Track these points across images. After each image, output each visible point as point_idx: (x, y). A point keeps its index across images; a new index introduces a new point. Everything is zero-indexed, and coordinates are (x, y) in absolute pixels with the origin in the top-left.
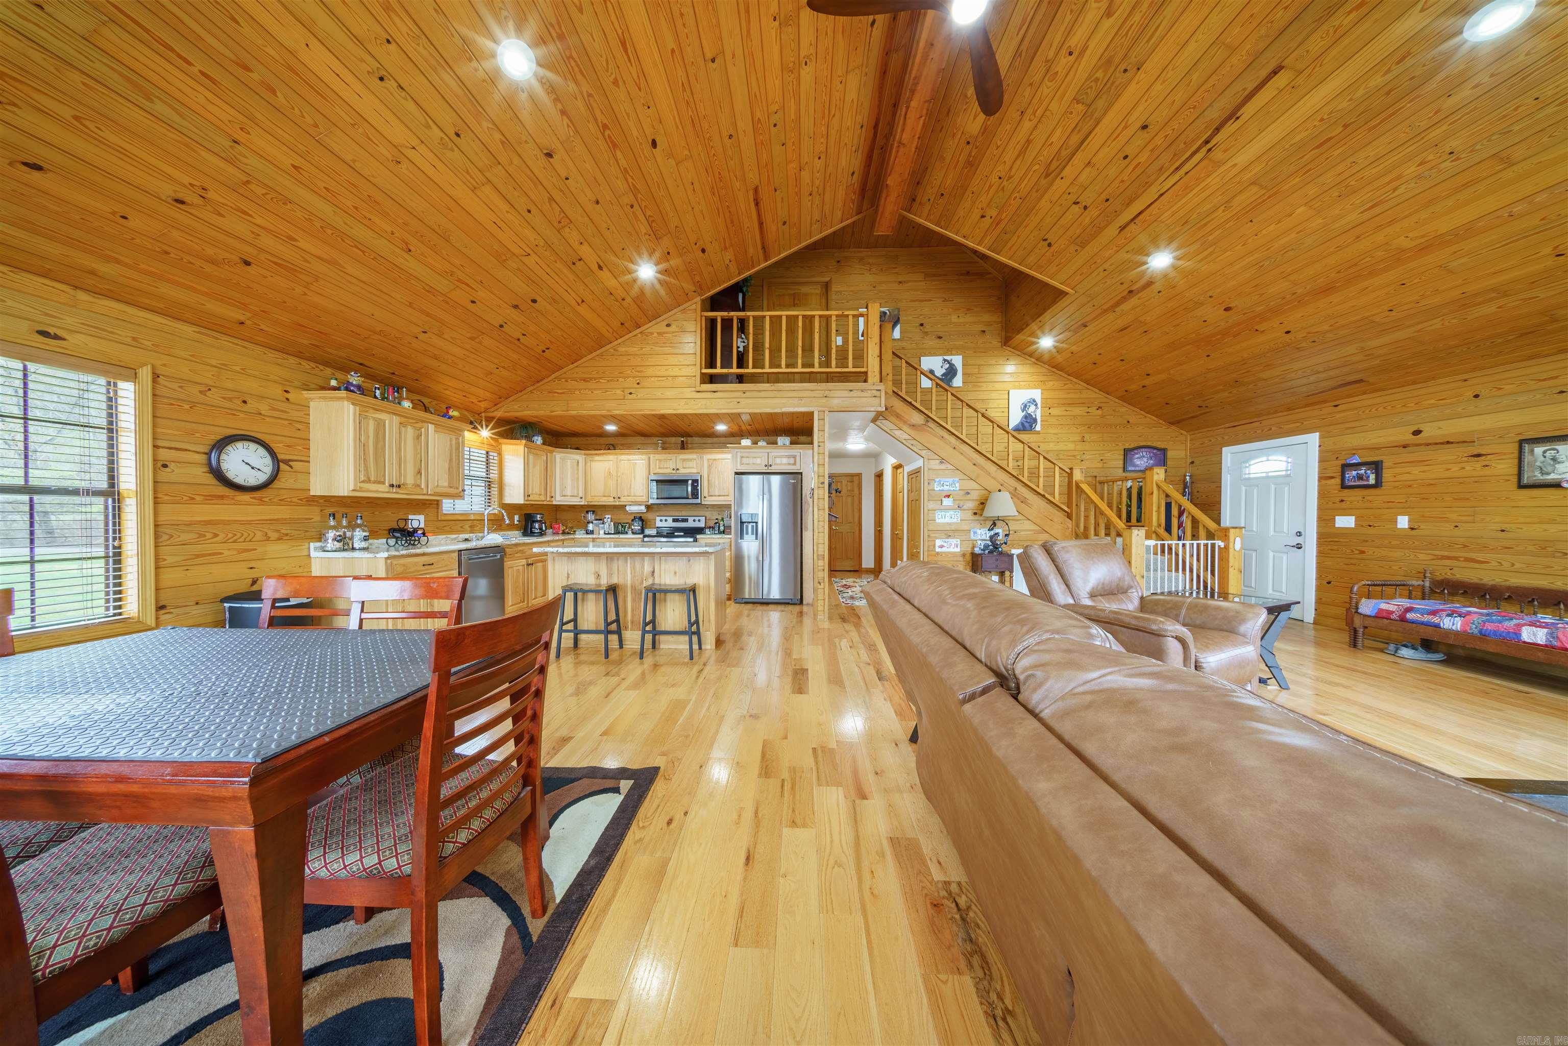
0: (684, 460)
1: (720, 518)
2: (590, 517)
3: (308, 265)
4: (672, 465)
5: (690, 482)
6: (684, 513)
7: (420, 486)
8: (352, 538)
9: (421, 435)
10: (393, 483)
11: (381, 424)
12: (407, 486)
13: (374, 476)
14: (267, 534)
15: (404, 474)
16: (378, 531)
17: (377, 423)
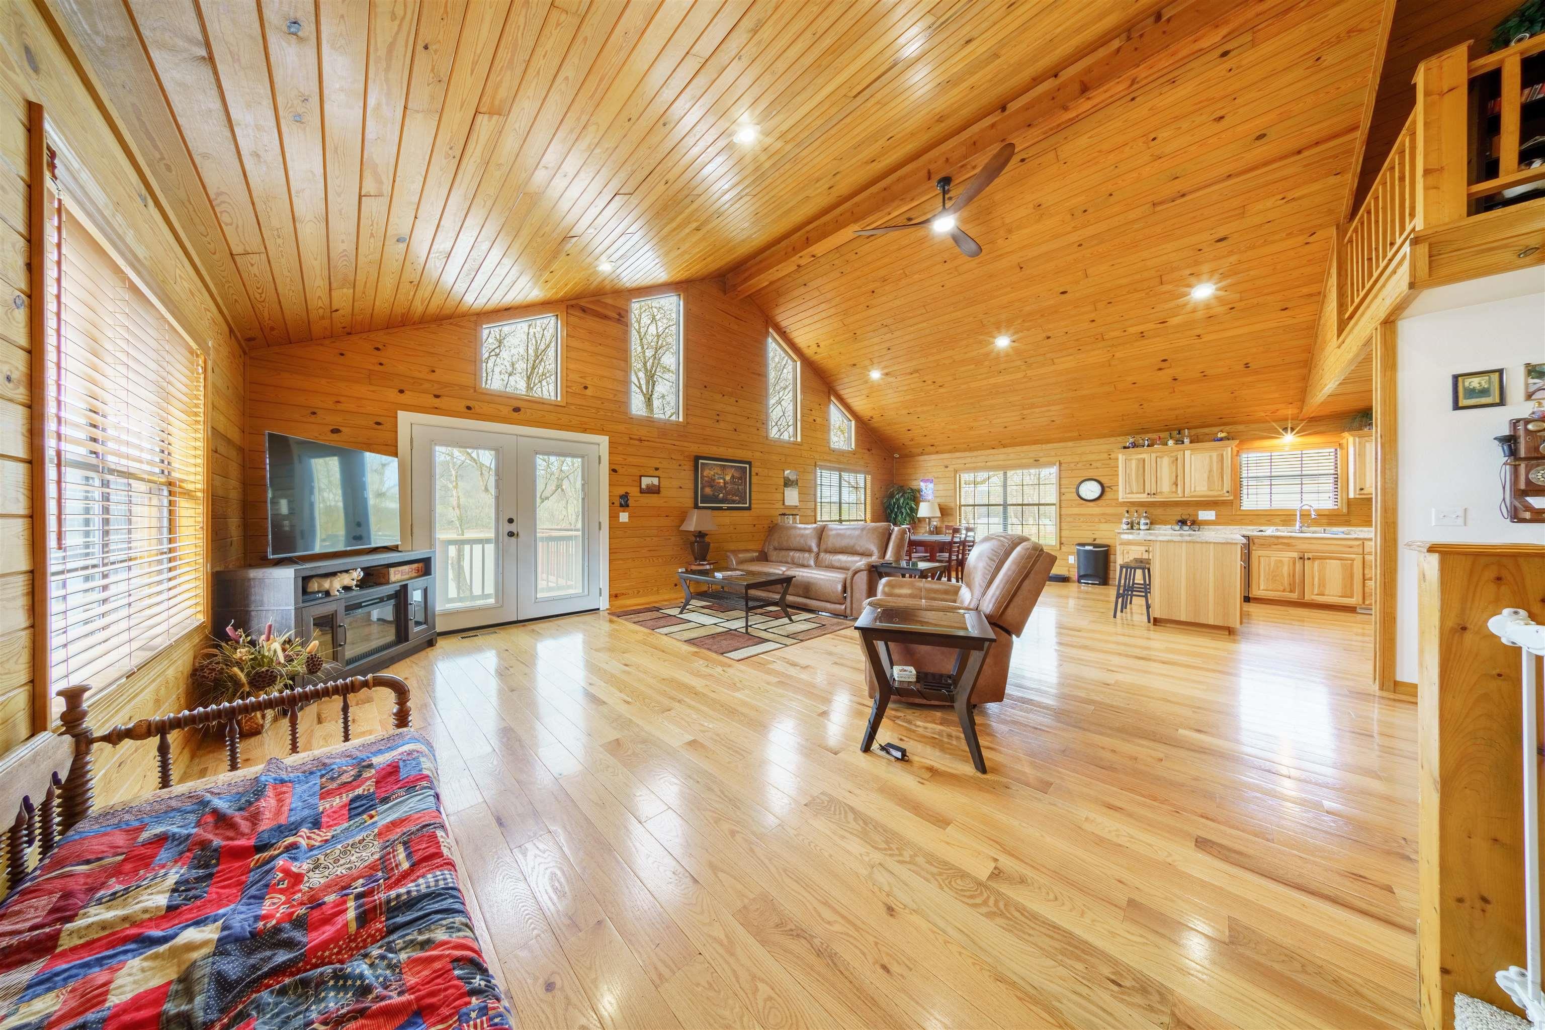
7: (1176, 492)
8: (1139, 523)
9: (1177, 460)
10: (1150, 493)
11: (1143, 460)
12: (1164, 493)
13: (1136, 490)
14: (1100, 519)
15: (1160, 487)
16: (1168, 521)
17: (1140, 460)
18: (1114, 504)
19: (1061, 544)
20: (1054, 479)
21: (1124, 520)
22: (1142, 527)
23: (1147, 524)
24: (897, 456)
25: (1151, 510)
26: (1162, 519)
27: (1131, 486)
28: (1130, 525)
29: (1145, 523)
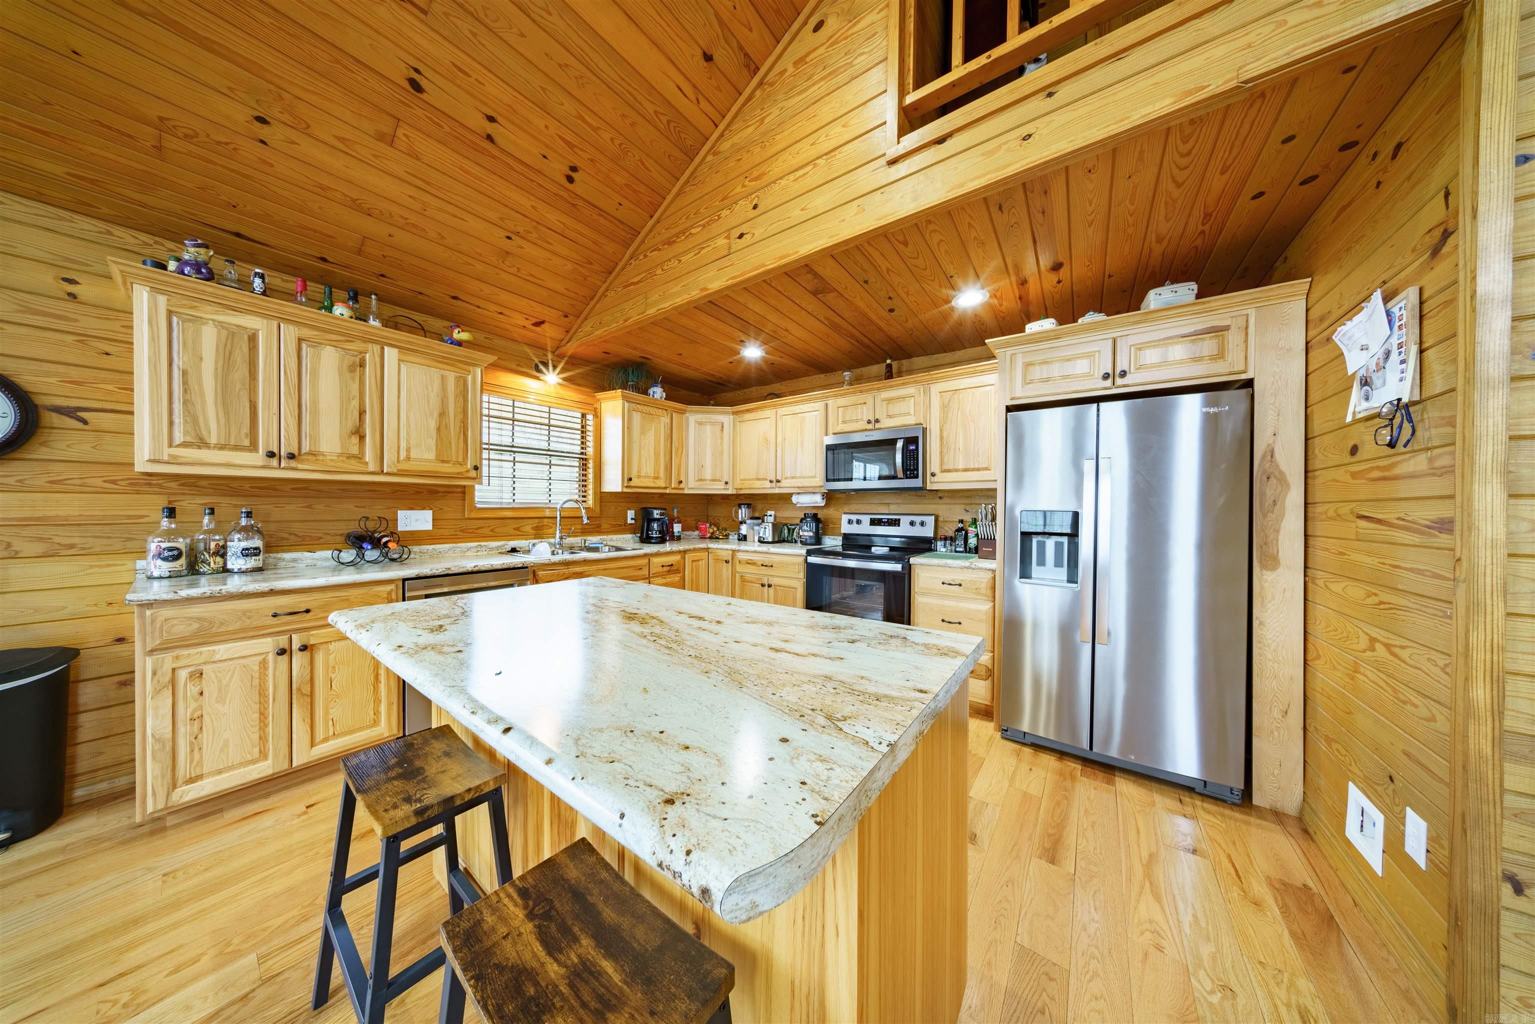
0: (889, 400)
1: (968, 518)
2: (743, 513)
4: (866, 413)
5: (900, 444)
6: (894, 509)
7: (360, 457)
8: (222, 552)
9: (362, 365)
10: (276, 451)
11: (246, 337)
12: (321, 458)
13: (219, 436)
14: (9, 545)
15: (310, 436)
16: (321, 538)
17: (234, 334)
18: (98, 482)
21: (154, 544)
22: (235, 563)
25: (263, 506)
26: (300, 534)
27: (192, 418)
28: (183, 561)
29: (247, 549)
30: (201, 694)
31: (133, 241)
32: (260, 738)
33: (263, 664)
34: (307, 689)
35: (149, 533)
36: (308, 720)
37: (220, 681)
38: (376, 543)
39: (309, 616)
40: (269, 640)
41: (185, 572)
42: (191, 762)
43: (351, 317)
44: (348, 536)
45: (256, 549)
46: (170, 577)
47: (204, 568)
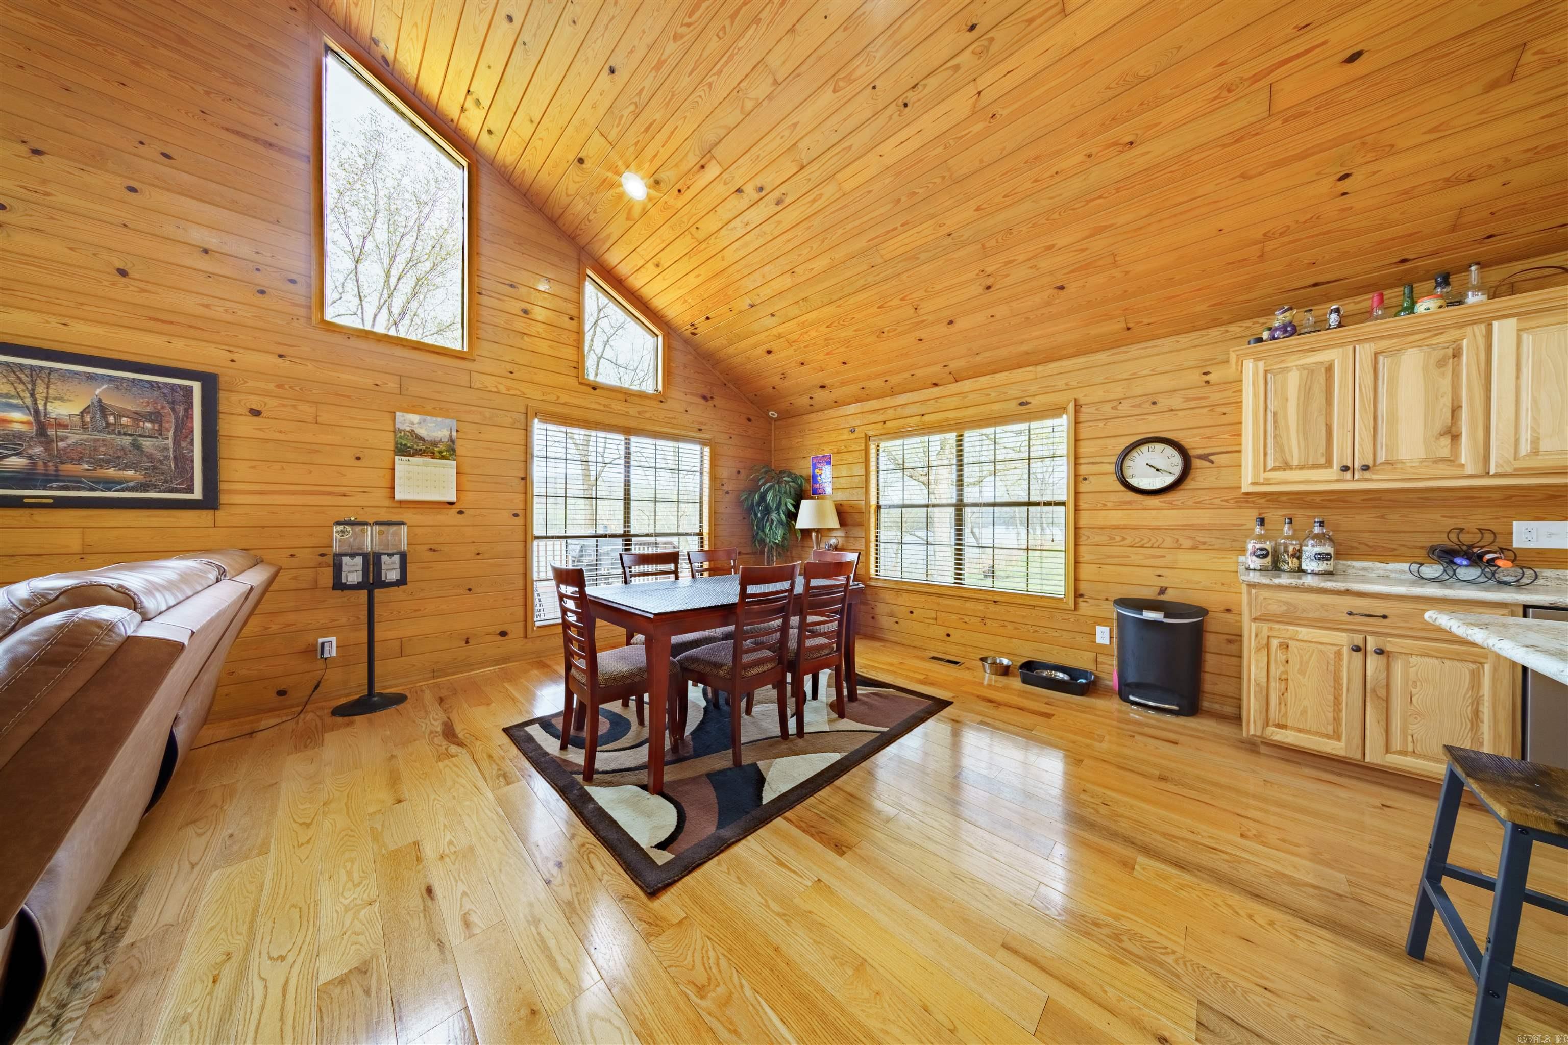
3: (1088, 252)
7: (1452, 460)
8: (1298, 555)
9: (1457, 354)
10: (1350, 465)
11: (1323, 370)
12: (1399, 466)
13: (1300, 458)
14: (1177, 540)
15: (1387, 446)
16: (1395, 549)
17: (1313, 371)
18: (1217, 501)
19: (1078, 595)
20: (1062, 446)
21: (1251, 546)
22: (1309, 565)
23: (1326, 557)
24: (773, 414)
25: (1332, 517)
26: (1371, 544)
27: (1280, 448)
28: (1269, 559)
29: (1320, 554)
30: (1287, 662)
31: (1239, 329)
32: (1334, 719)
33: (1338, 654)
34: (1382, 693)
35: (1247, 537)
36: (1383, 723)
37: (1301, 657)
38: (1476, 559)
39: (1385, 622)
40: (1344, 635)
41: (1271, 568)
42: (1279, 712)
43: (1441, 307)
44: (1432, 550)
45: (1327, 554)
46: (1260, 570)
47: (1284, 567)
